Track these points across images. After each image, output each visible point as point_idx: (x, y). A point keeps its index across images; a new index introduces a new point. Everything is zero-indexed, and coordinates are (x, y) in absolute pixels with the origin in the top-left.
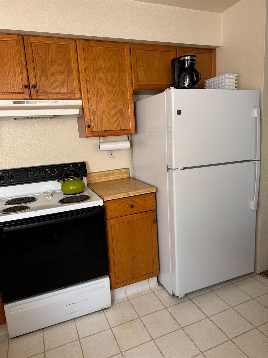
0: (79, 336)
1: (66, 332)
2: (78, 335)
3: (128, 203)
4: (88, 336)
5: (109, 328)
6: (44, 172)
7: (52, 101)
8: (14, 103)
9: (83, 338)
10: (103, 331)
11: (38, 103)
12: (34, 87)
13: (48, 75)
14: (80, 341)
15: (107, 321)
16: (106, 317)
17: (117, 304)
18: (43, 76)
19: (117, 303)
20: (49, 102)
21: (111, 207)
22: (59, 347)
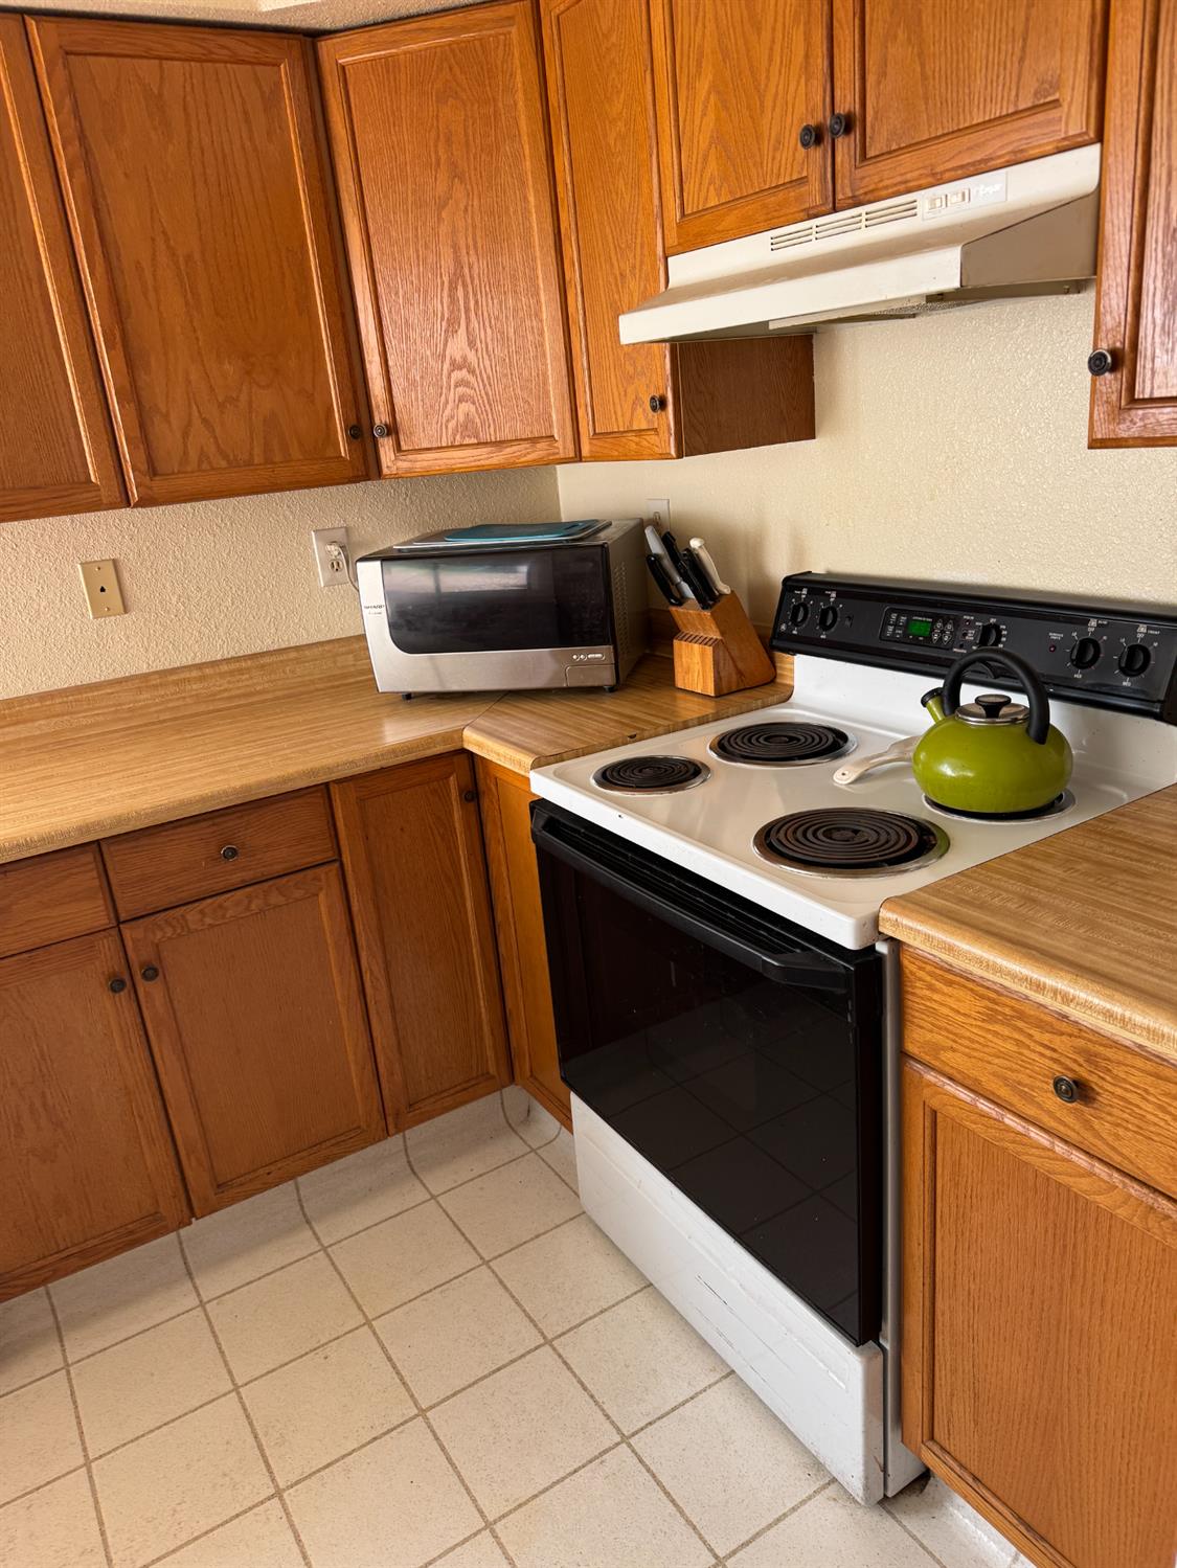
0: (642, 1429)
1: (655, 1371)
2: (650, 1423)
3: (1054, 1050)
4: (648, 1470)
5: (717, 1551)
6: (949, 627)
7: (922, 198)
8: (775, 246)
9: (633, 1451)
10: (694, 1528)
11: (864, 223)
12: (848, 124)
13: (920, 19)
14: (617, 1444)
15: (770, 1527)
16: (794, 1509)
17: (914, 1537)
18: (900, 33)
19: (919, 1536)
20: (911, 208)
21: (936, 997)
22: (575, 1380)
